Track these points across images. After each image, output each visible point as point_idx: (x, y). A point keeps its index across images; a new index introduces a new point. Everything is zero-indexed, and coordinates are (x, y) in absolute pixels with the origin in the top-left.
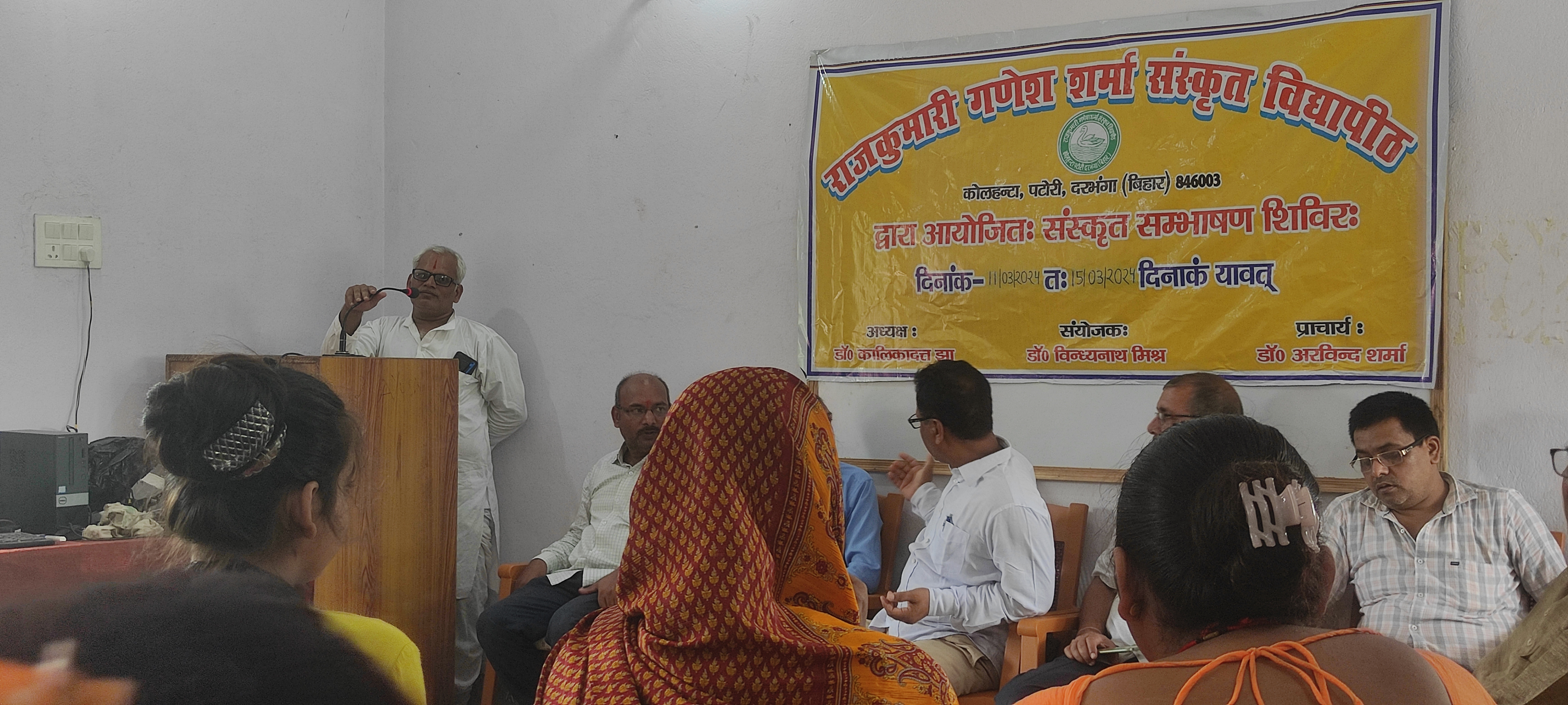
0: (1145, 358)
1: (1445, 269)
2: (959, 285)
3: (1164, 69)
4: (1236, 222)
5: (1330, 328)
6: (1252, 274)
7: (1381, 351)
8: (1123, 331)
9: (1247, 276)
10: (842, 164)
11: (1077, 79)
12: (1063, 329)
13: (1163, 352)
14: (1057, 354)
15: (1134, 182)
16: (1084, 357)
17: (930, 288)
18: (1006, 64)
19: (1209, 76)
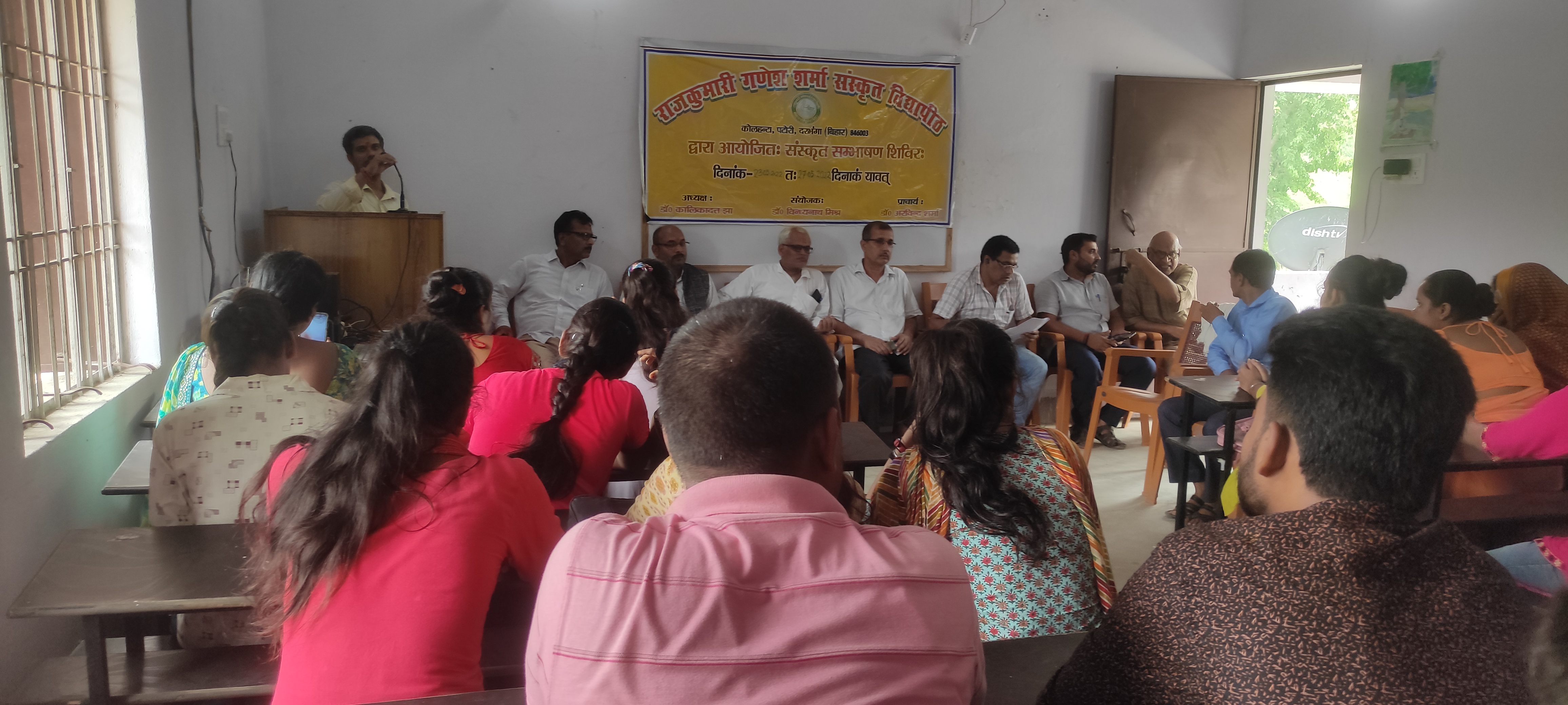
0: (831, 214)
4: (876, 153)
5: (911, 201)
9: (878, 178)
10: (665, 104)
12: (792, 199)
13: (840, 212)
15: (831, 131)
16: (801, 213)
17: (722, 176)
18: (761, 63)
19: (864, 85)
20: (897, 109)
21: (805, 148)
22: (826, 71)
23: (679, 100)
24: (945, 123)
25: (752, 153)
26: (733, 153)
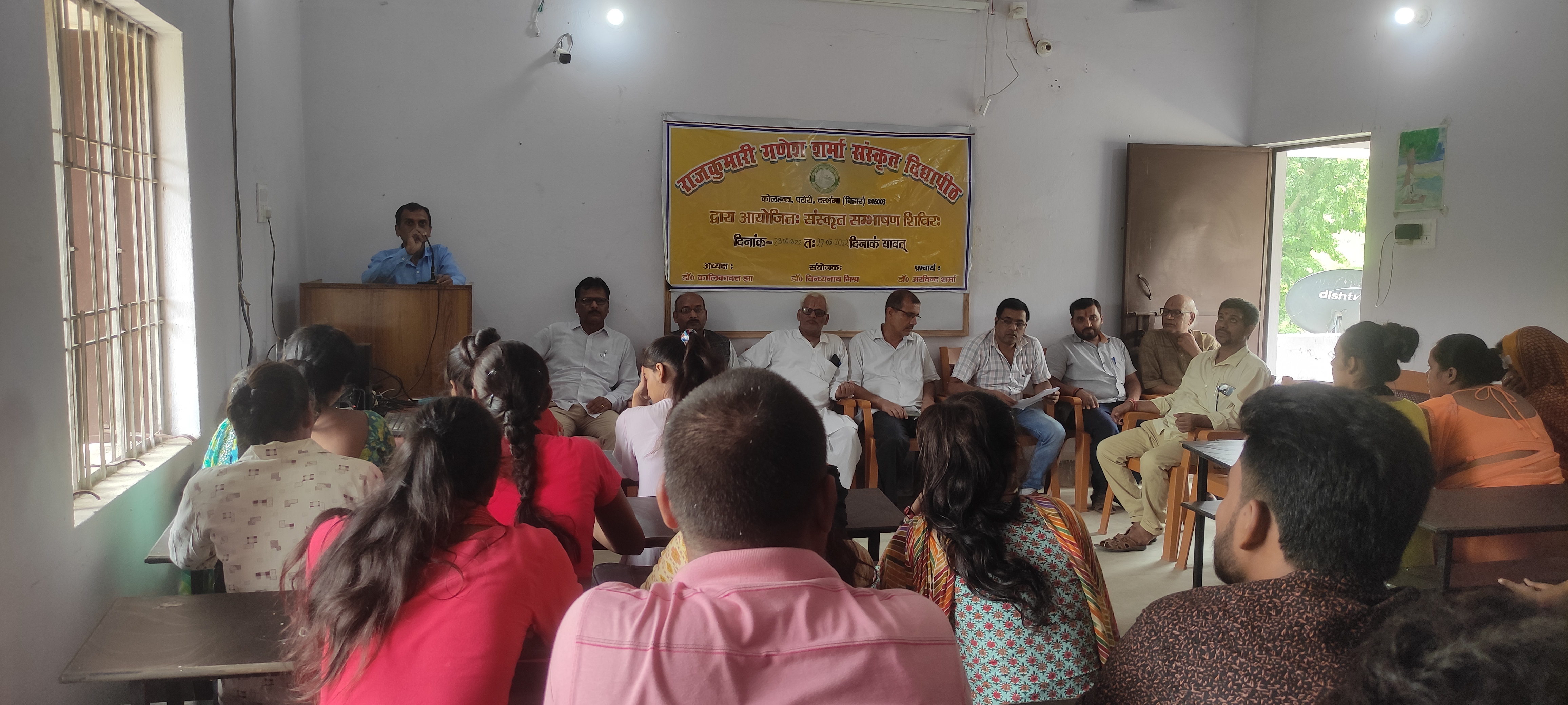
0: (849, 280)
2: (759, 244)
3: (860, 149)
4: (893, 221)
5: (927, 268)
6: (898, 245)
9: (895, 245)
10: (688, 176)
11: (816, 148)
13: (858, 278)
15: (849, 200)
17: (742, 245)
18: (780, 135)
19: (881, 155)
20: (913, 178)
21: (823, 217)
22: (843, 142)
23: (700, 172)
24: (961, 191)
25: (771, 223)
26: (753, 222)
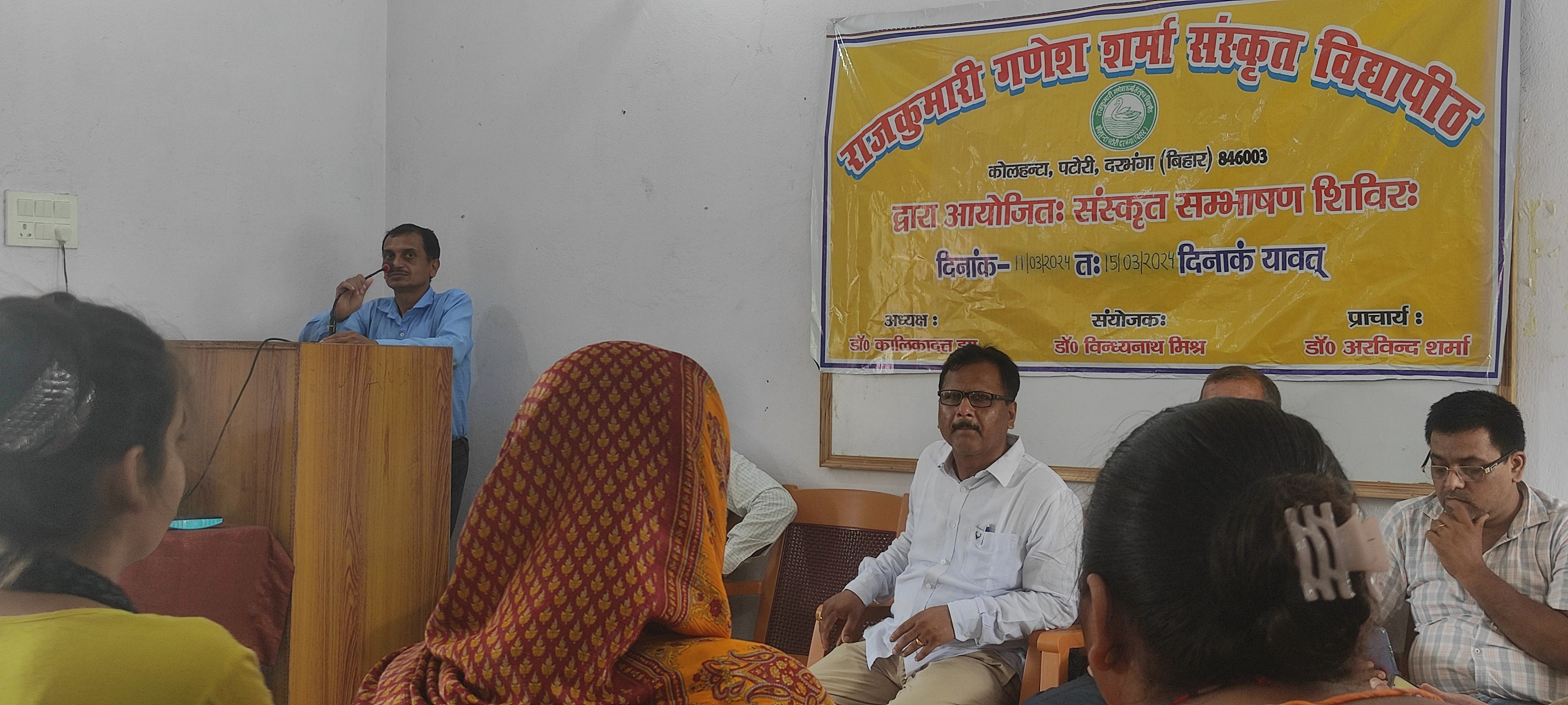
0: (1184, 349)
1: (1515, 252)
2: (983, 270)
3: (1206, 36)
4: (1285, 202)
5: (1385, 317)
6: (1301, 260)
7: (1442, 343)
8: (1160, 321)
9: (1296, 261)
10: (858, 140)
11: (1112, 47)
12: (1095, 318)
13: (1202, 343)
14: (1087, 346)
15: (1174, 159)
16: (1116, 349)
17: (952, 274)
18: (1036, 31)
19: (1255, 43)
22: (1173, 25)
23: (881, 128)
24: (1476, 110)
25: (1007, 223)
26: (972, 224)
